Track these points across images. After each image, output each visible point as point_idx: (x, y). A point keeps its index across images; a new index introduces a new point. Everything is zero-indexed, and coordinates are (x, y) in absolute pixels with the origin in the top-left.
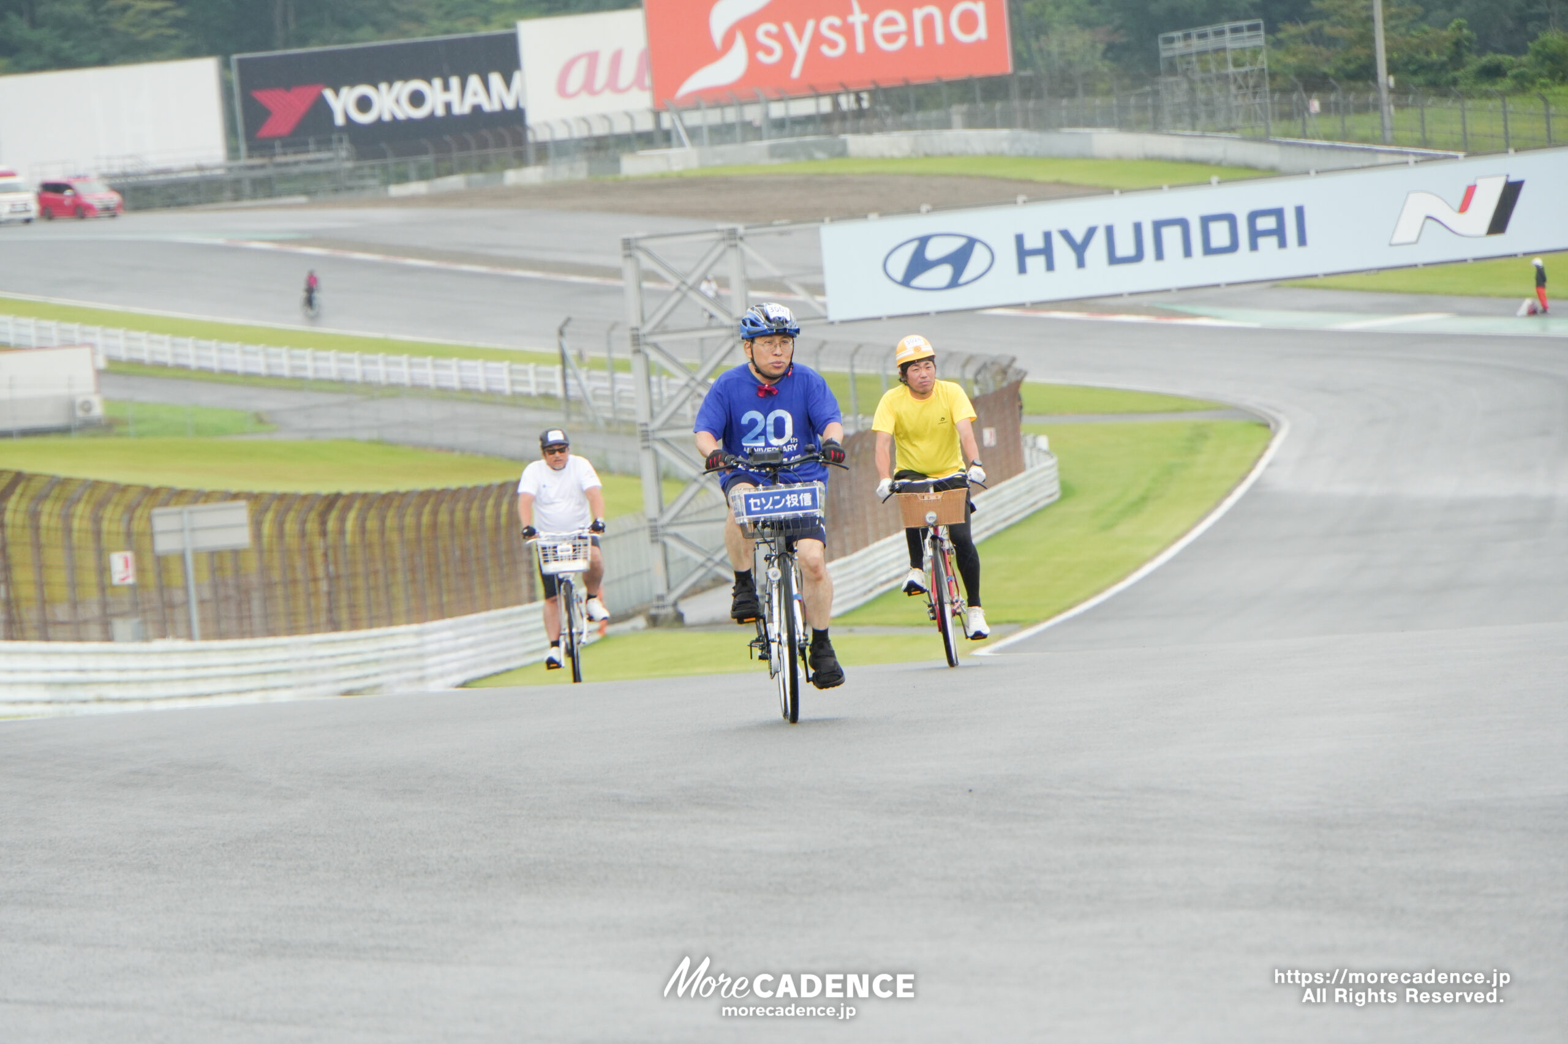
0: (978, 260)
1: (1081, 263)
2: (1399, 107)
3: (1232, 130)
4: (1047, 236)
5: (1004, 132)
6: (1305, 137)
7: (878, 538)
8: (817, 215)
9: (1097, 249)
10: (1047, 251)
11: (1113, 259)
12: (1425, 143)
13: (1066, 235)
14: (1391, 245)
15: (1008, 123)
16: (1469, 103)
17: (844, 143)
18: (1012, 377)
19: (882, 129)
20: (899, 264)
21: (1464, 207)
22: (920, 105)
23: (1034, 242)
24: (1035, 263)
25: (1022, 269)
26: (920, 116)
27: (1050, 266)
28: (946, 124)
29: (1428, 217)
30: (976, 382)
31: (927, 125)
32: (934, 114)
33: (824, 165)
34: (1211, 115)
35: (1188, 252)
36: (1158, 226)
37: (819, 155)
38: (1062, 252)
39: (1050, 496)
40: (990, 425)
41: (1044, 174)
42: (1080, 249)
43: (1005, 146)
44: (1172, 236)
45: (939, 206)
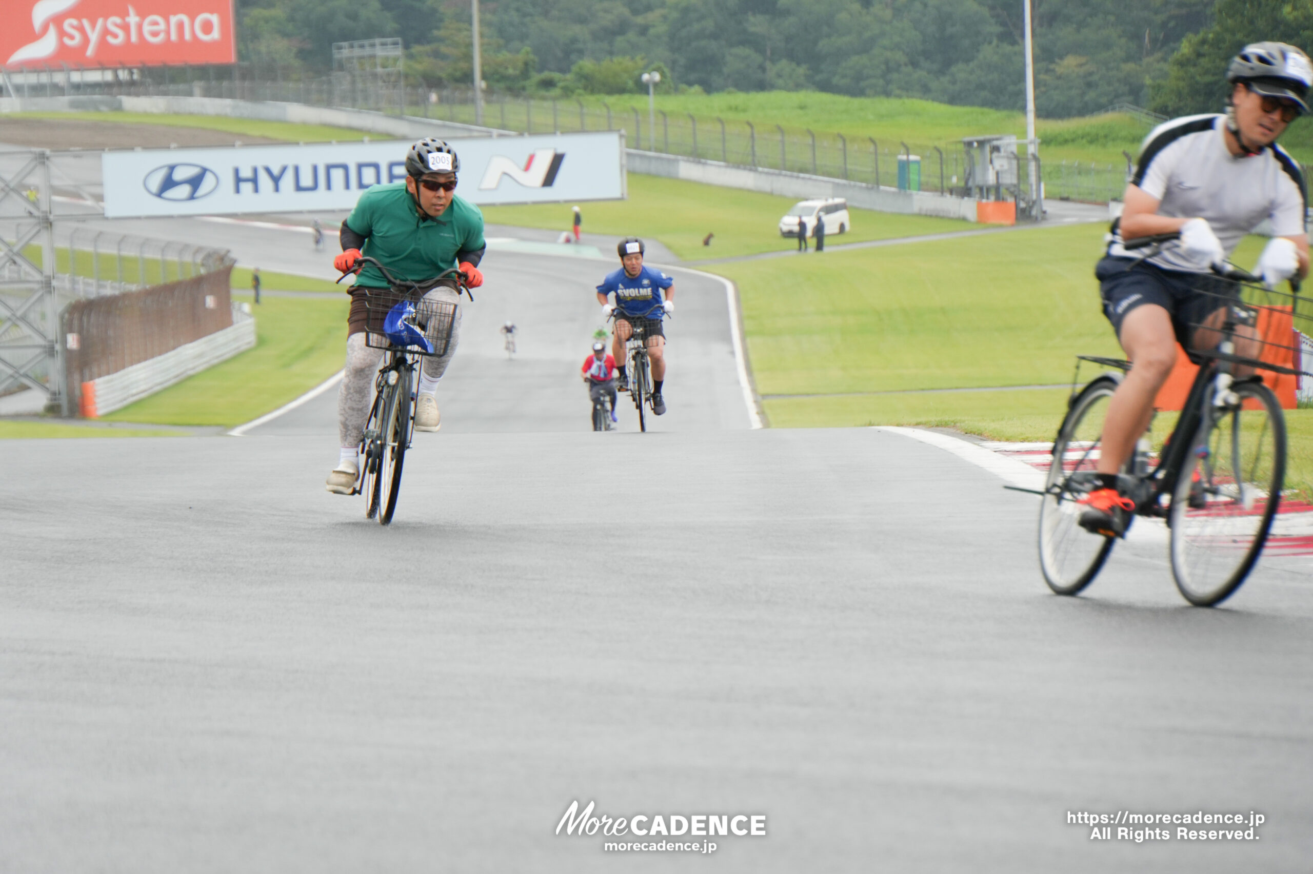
0: (208, 183)
1: (277, 189)
2: (488, 102)
3: (378, 109)
4: (255, 170)
5: (228, 101)
6: (426, 117)
7: (132, 364)
8: (100, 148)
9: (287, 181)
10: (254, 180)
11: (299, 188)
12: (503, 127)
13: (268, 170)
14: (480, 190)
15: (231, 95)
16: (532, 102)
17: (120, 102)
18: (228, 263)
19: (146, 94)
20: (156, 182)
21: (527, 168)
22: (173, 80)
23: (246, 173)
24: (247, 187)
25: (238, 191)
26: (172, 87)
27: (256, 190)
28: (190, 94)
29: (505, 174)
30: (203, 265)
31: (177, 93)
32: (182, 87)
33: (107, 116)
34: (366, 99)
35: (347, 186)
36: (329, 168)
37: (103, 108)
38: (265, 181)
39: (249, 343)
40: (211, 294)
41: (254, 131)
42: (276, 180)
43: (228, 111)
44: (337, 175)
45: (185, 146)
